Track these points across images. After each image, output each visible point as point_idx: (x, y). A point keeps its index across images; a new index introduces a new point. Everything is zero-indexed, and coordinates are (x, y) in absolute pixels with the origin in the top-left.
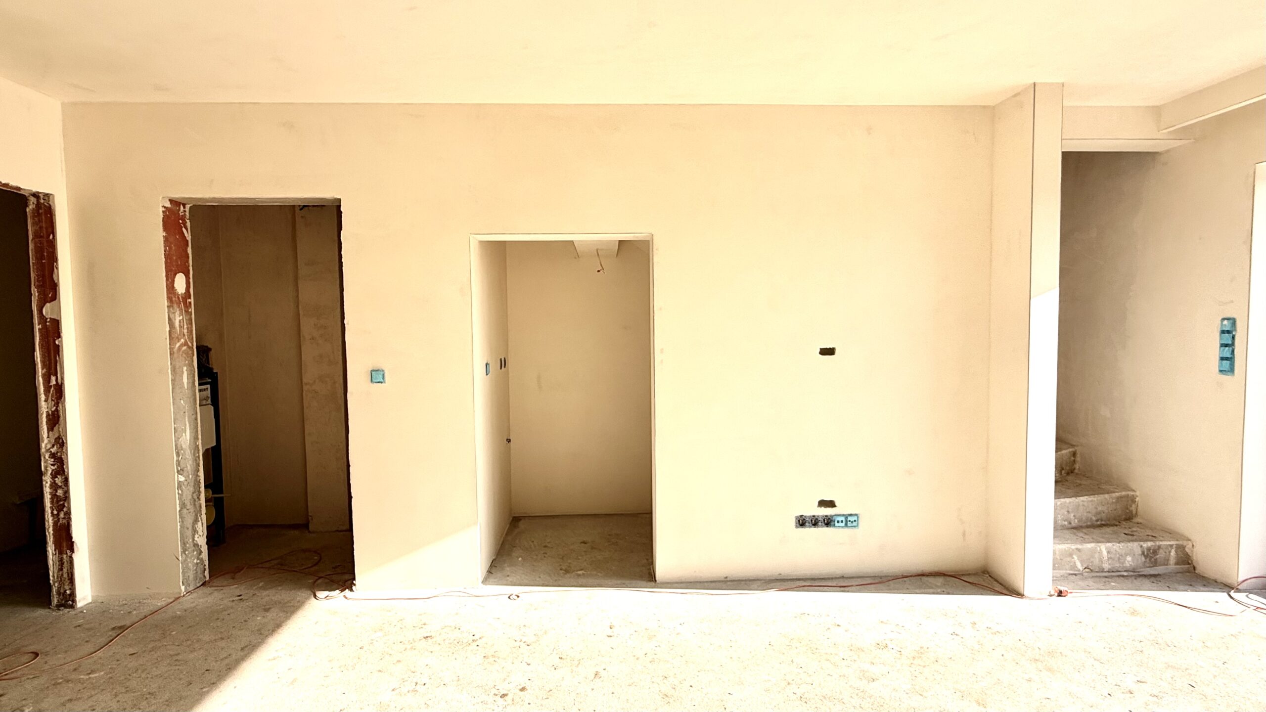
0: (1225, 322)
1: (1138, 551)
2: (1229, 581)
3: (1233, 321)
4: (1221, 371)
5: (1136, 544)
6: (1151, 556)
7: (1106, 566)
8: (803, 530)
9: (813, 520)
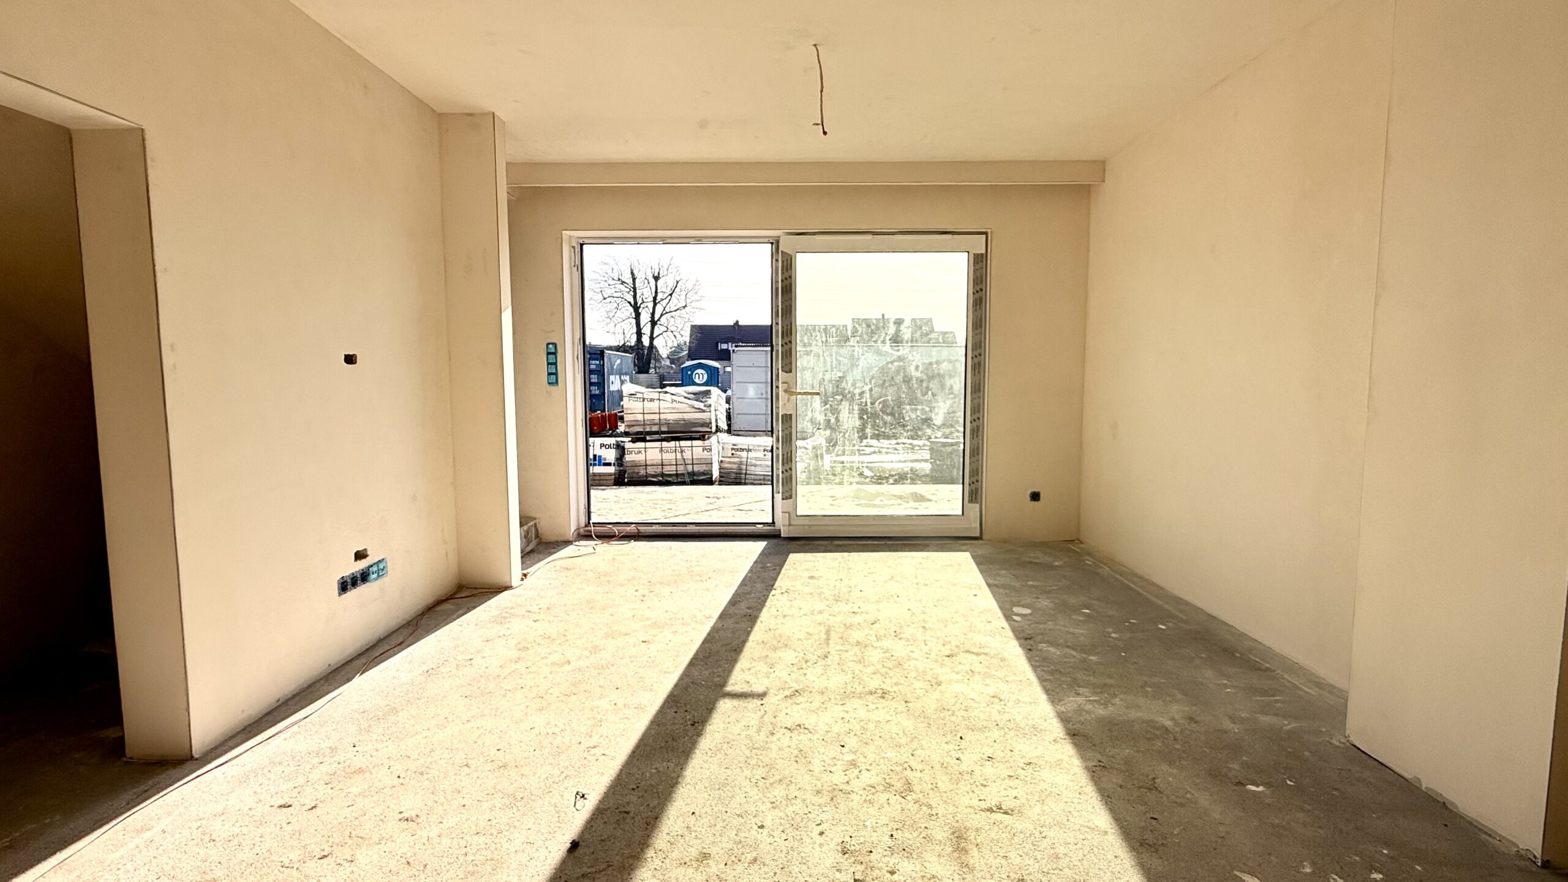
0: (551, 346)
2: (565, 539)
3: (555, 345)
4: (549, 384)
6: (527, 535)
8: (345, 596)
9: (352, 579)
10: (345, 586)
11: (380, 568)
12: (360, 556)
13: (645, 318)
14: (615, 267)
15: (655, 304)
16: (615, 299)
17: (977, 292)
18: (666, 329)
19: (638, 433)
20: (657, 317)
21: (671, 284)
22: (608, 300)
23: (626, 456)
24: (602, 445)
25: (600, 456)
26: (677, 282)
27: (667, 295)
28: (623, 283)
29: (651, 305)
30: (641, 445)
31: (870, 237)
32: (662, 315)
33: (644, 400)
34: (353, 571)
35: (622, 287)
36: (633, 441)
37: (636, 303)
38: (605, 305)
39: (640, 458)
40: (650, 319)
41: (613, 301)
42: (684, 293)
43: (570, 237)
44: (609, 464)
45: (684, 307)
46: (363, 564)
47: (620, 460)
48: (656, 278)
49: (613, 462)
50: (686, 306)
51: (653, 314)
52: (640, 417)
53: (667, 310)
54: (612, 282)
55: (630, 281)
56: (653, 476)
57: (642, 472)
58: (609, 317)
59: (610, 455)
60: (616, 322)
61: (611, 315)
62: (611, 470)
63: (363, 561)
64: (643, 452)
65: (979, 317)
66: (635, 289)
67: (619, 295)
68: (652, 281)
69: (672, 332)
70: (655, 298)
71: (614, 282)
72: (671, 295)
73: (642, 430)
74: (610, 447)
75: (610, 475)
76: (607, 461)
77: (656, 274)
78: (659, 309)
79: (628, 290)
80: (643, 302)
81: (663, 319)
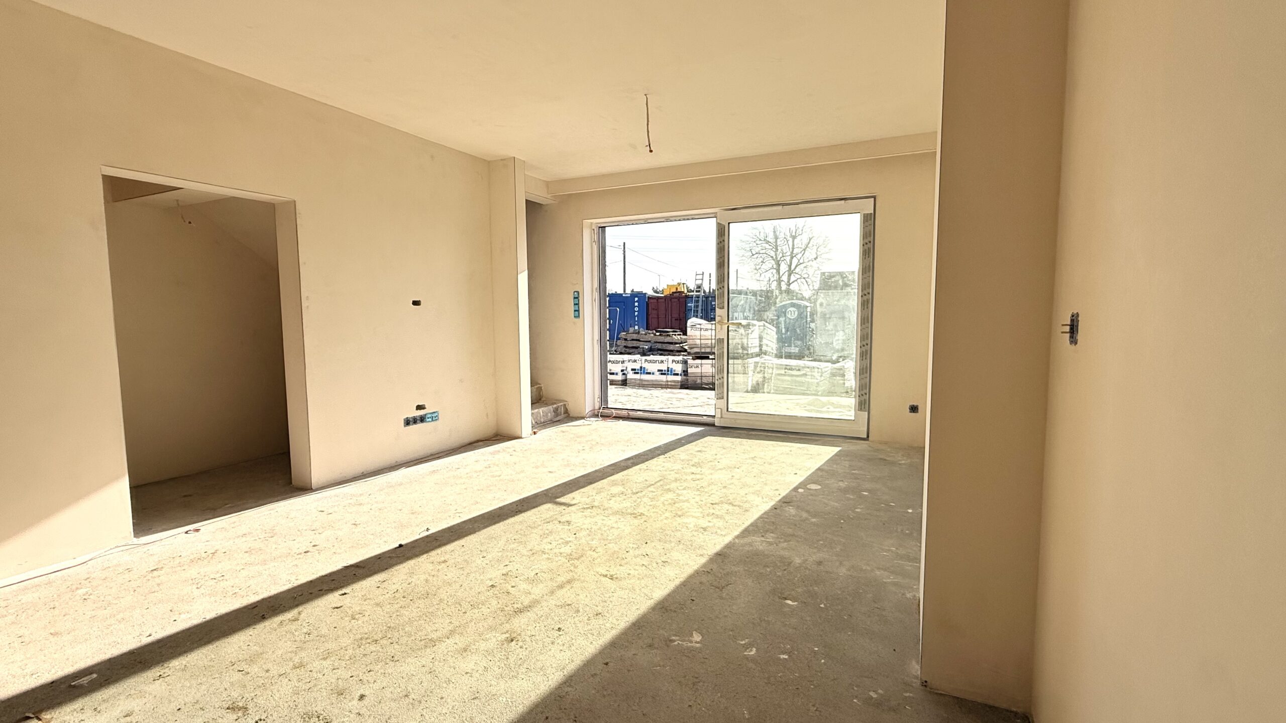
0: (576, 293)
1: (552, 410)
2: (582, 415)
3: (578, 292)
4: (575, 317)
5: (551, 407)
6: (556, 411)
7: (542, 420)
8: (408, 427)
9: (414, 419)
10: (408, 422)
11: (434, 417)
12: (420, 407)
13: (784, 268)
14: (762, 231)
15: (792, 258)
16: (761, 255)
17: (867, 244)
18: (800, 277)
19: (696, 353)
20: (793, 267)
21: (805, 241)
22: (755, 256)
23: (689, 369)
24: (673, 361)
25: (672, 369)
26: (810, 240)
27: (802, 250)
28: (768, 242)
29: (788, 259)
30: (699, 361)
31: (780, 208)
32: (796, 266)
33: (701, 330)
34: (415, 415)
35: (767, 246)
36: (693, 359)
37: (776, 258)
38: (753, 260)
39: (698, 370)
40: (787, 269)
41: (759, 256)
42: (815, 248)
43: (592, 223)
44: (677, 374)
45: (815, 259)
46: (421, 413)
47: (685, 372)
48: (794, 238)
49: (680, 373)
50: (817, 258)
51: (790, 266)
52: (698, 342)
53: (801, 261)
54: (758, 242)
55: (772, 241)
56: (707, 384)
57: (699, 381)
58: (756, 269)
59: (678, 368)
60: (761, 272)
61: (758, 267)
62: (679, 378)
63: (422, 410)
64: (700, 366)
65: (868, 264)
66: (776, 247)
67: (764, 251)
68: (791, 240)
69: (804, 278)
70: (792, 253)
71: (761, 242)
72: (804, 250)
73: (699, 351)
74: (678, 362)
75: (678, 382)
76: (676, 372)
77: (794, 234)
78: (795, 261)
79: (771, 247)
80: (783, 256)
81: (797, 270)
